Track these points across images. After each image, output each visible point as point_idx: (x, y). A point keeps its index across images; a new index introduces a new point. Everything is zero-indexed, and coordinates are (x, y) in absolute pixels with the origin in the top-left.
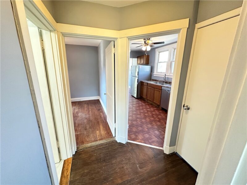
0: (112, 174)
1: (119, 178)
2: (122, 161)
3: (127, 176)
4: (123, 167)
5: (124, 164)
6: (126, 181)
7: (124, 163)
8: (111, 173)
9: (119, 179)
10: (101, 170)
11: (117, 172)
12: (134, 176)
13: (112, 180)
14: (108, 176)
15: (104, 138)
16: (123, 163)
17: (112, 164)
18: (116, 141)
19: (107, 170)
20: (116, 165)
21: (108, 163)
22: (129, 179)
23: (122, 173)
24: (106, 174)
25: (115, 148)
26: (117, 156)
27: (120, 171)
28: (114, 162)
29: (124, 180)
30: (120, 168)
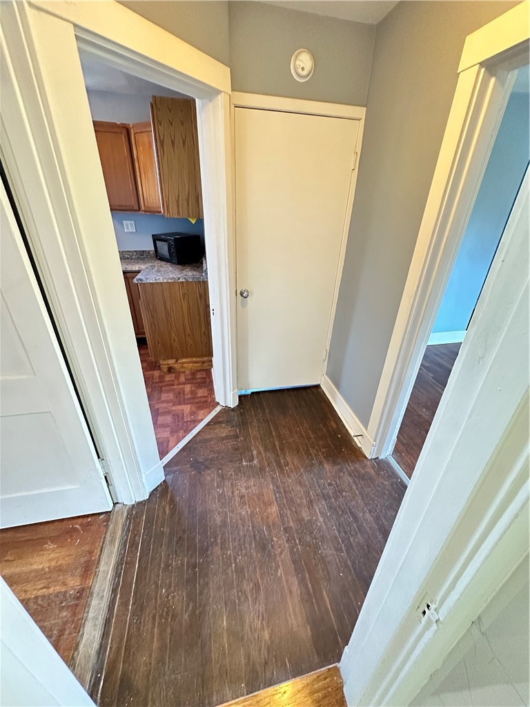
0: (253, 527)
1: (267, 509)
2: (222, 496)
3: (265, 490)
4: (242, 497)
5: (233, 493)
6: (275, 495)
7: (231, 491)
8: (250, 528)
9: (269, 510)
10: (235, 560)
11: (252, 512)
12: (267, 476)
13: (268, 527)
14: (257, 538)
15: (91, 552)
16: (230, 494)
17: (224, 524)
18: (140, 504)
19: (239, 540)
20: (232, 512)
21: (216, 539)
22: (271, 487)
23: (256, 499)
24: (250, 544)
25: (167, 512)
26: (199, 509)
27: (249, 505)
28: (218, 519)
29: (274, 499)
30: (243, 504)
